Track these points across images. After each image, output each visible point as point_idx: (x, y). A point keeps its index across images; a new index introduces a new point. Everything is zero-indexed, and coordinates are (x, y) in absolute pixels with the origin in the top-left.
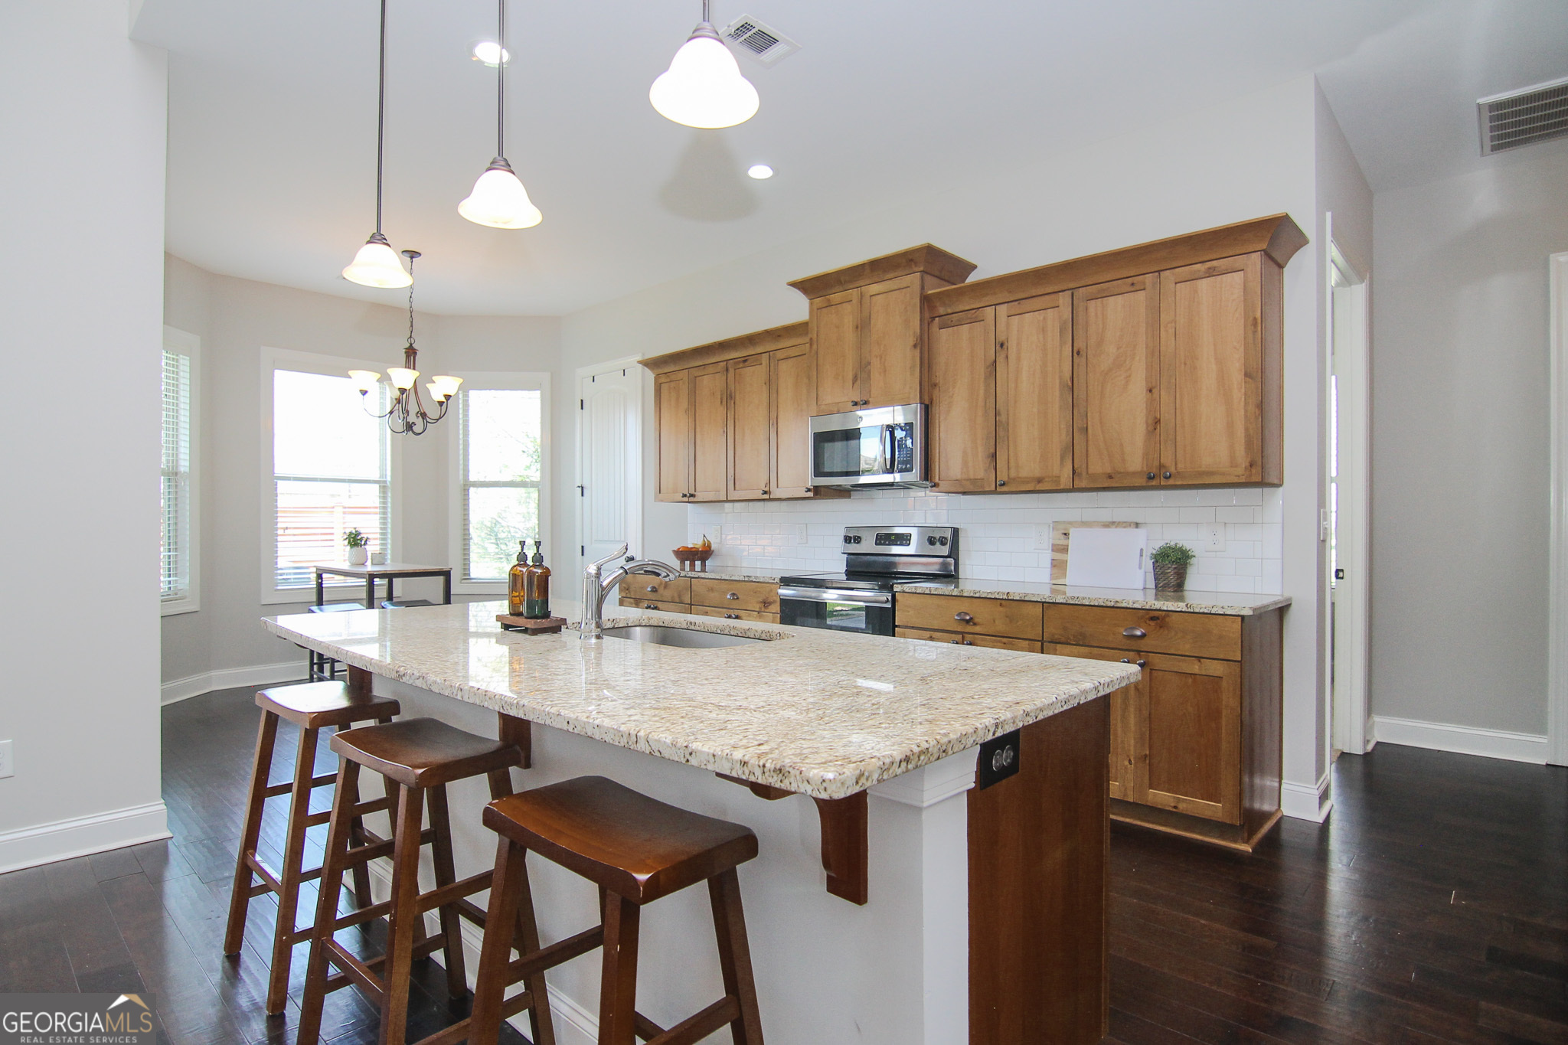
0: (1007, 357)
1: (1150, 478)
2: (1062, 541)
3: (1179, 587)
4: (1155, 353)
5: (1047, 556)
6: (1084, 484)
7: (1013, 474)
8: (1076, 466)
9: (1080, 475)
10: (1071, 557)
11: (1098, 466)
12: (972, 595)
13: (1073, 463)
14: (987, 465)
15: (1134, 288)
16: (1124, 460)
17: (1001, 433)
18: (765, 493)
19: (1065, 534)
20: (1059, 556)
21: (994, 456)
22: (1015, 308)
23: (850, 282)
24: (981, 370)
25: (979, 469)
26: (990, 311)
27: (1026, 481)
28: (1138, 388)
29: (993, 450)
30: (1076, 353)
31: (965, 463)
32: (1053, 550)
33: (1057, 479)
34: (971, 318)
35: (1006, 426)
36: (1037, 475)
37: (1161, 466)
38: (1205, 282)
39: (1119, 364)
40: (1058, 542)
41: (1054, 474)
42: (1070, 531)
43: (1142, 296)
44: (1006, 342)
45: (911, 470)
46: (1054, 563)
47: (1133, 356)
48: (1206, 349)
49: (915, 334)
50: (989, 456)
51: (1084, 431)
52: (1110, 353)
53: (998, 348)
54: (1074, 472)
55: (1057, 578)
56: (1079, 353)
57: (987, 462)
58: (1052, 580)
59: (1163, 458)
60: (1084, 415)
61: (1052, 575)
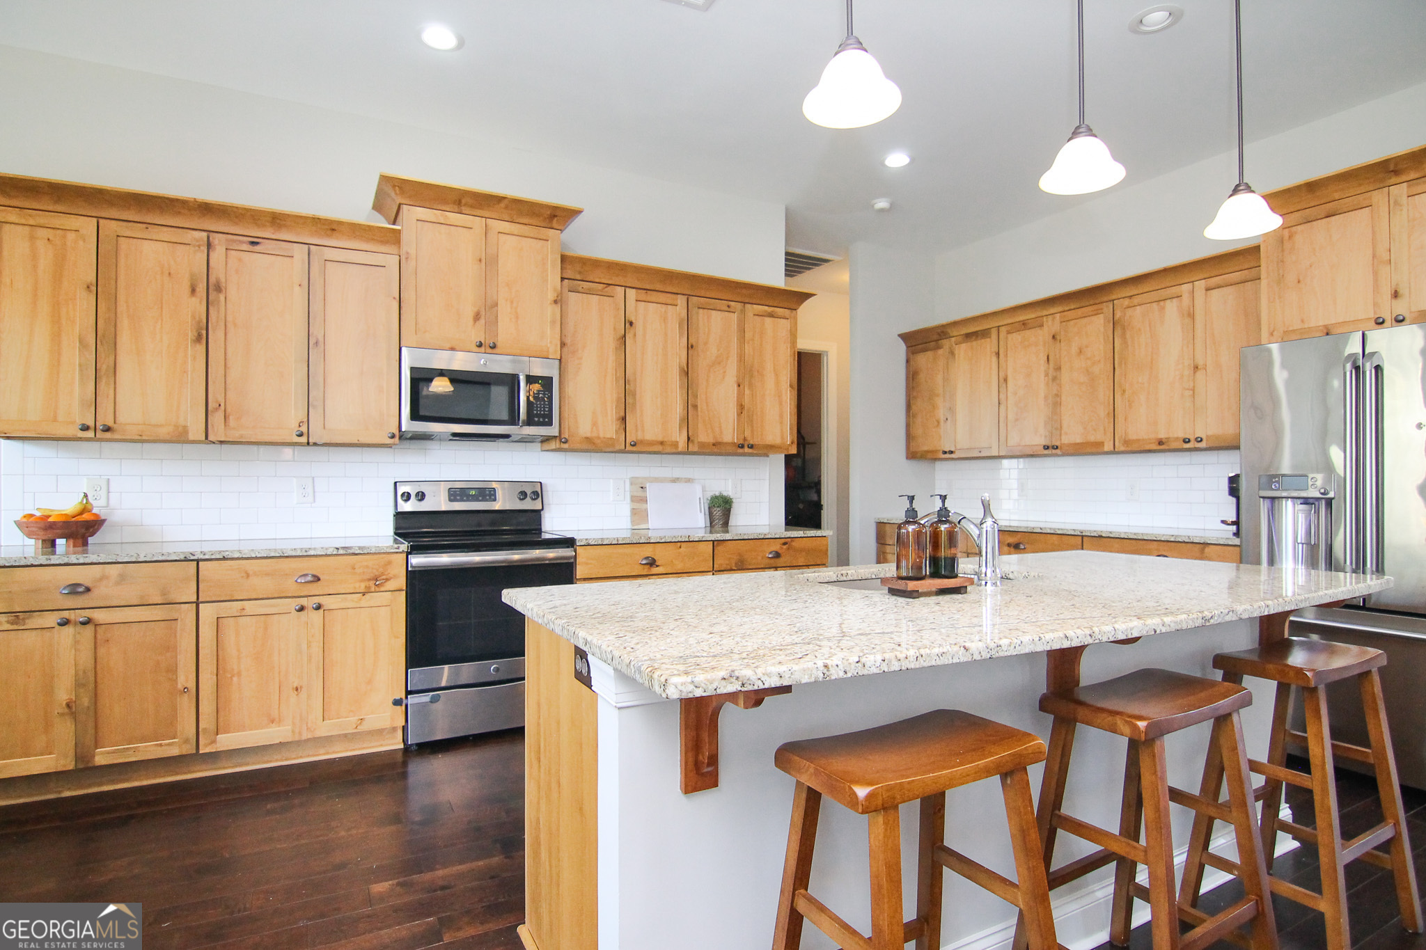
0: (635, 335)
2: (640, 493)
3: (726, 524)
4: (741, 358)
5: (625, 508)
6: (696, 449)
7: (640, 436)
8: (690, 434)
9: (693, 441)
10: (651, 507)
11: (704, 437)
12: (658, 540)
13: (688, 431)
14: (618, 426)
15: (729, 310)
16: (721, 432)
17: (629, 400)
18: (301, 435)
19: (642, 488)
20: (637, 506)
21: (624, 419)
22: (642, 295)
23: (472, 207)
24: (611, 342)
25: (609, 429)
26: (620, 290)
27: (652, 443)
28: (731, 379)
29: (623, 414)
30: (690, 347)
31: (595, 424)
32: (631, 502)
33: (675, 444)
34: (601, 291)
35: (634, 395)
36: (660, 439)
37: (745, 439)
38: (768, 320)
39: (719, 362)
40: (635, 494)
41: (673, 439)
42: (647, 485)
43: (734, 317)
44: (634, 321)
45: (550, 424)
46: (634, 512)
47: (727, 359)
48: (769, 366)
49: (555, 290)
50: (618, 419)
51: (695, 407)
52: (713, 351)
53: (627, 325)
54: (689, 438)
55: (639, 524)
56: (692, 347)
57: (616, 425)
58: (633, 526)
59: (747, 434)
60: (696, 397)
61: (633, 522)
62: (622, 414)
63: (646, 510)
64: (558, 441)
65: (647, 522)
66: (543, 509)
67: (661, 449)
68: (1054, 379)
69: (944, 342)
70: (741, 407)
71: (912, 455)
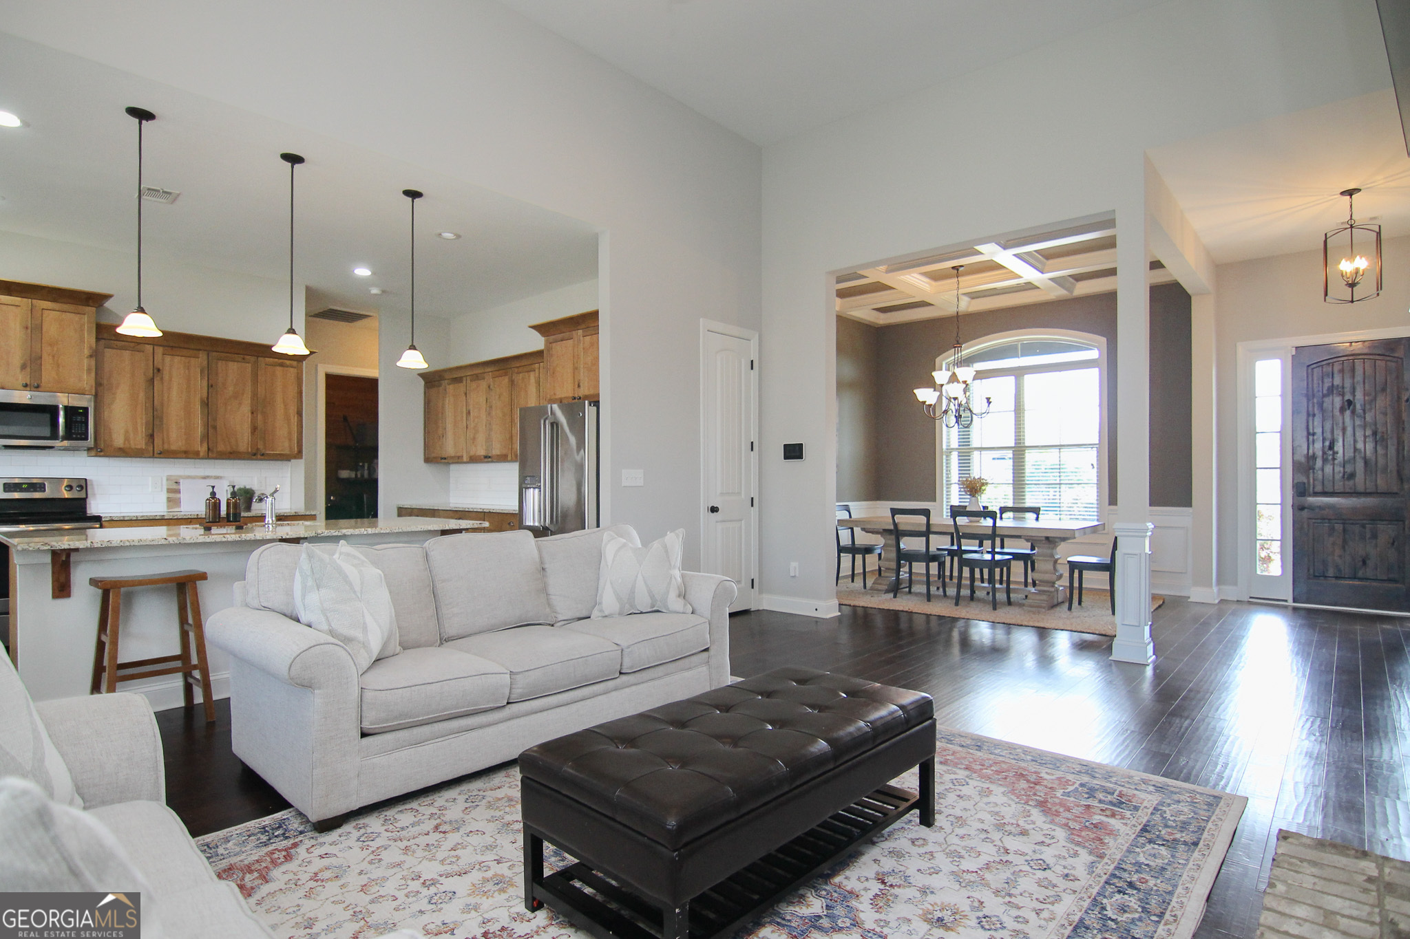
0: (162, 378)
1: (255, 455)
2: (175, 487)
4: (255, 395)
5: (164, 496)
7: (166, 447)
8: (210, 445)
9: (212, 449)
10: (183, 496)
11: (222, 446)
13: (208, 444)
14: (147, 441)
15: (244, 361)
16: (237, 445)
17: (157, 422)
19: (176, 483)
20: (172, 495)
21: (152, 436)
23: (21, 292)
24: (141, 383)
25: (139, 441)
26: (150, 347)
27: (176, 452)
28: (246, 409)
30: (210, 386)
31: (127, 438)
32: (168, 492)
33: (197, 453)
34: (134, 347)
35: (161, 419)
36: (183, 448)
37: (258, 449)
38: (279, 368)
39: (236, 396)
40: (171, 487)
41: (196, 450)
42: (181, 481)
43: (249, 366)
44: (161, 368)
45: (86, 439)
46: (169, 500)
47: (243, 394)
48: (279, 398)
49: (91, 348)
50: (147, 436)
51: (215, 428)
52: (230, 389)
53: (155, 371)
54: (209, 449)
55: (172, 508)
56: (212, 386)
57: (145, 439)
58: (168, 509)
59: (260, 446)
60: (215, 420)
61: (168, 507)
62: (150, 431)
63: (180, 499)
64: (95, 450)
65: (180, 506)
66: (87, 497)
67: (187, 454)
68: (489, 414)
69: (443, 382)
70: (254, 429)
71: (428, 460)
